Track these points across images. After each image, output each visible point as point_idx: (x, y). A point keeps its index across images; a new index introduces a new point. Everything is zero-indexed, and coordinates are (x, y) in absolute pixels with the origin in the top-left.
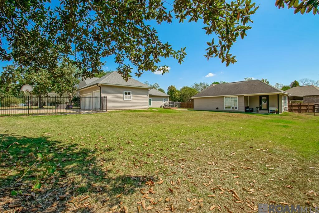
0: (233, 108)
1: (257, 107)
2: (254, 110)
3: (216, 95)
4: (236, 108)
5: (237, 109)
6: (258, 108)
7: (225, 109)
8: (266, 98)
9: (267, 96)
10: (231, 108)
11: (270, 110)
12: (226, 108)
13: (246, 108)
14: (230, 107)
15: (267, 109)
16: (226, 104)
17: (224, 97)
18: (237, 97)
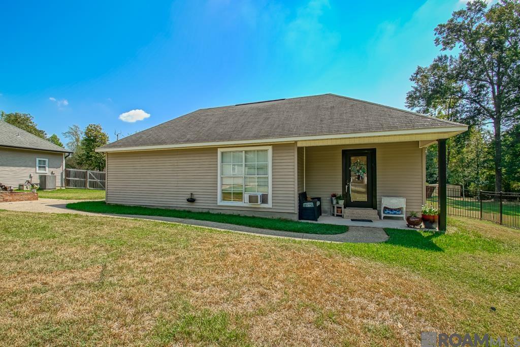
0: (252, 199)
1: (334, 195)
2: (326, 206)
3: (188, 141)
4: (264, 199)
5: (269, 205)
6: (338, 198)
7: (220, 202)
8: (363, 160)
9: (370, 153)
10: (246, 196)
11: (385, 208)
12: (226, 195)
13: (303, 197)
14: (239, 196)
15: (372, 203)
16: (226, 181)
17: (220, 151)
18: (270, 148)
